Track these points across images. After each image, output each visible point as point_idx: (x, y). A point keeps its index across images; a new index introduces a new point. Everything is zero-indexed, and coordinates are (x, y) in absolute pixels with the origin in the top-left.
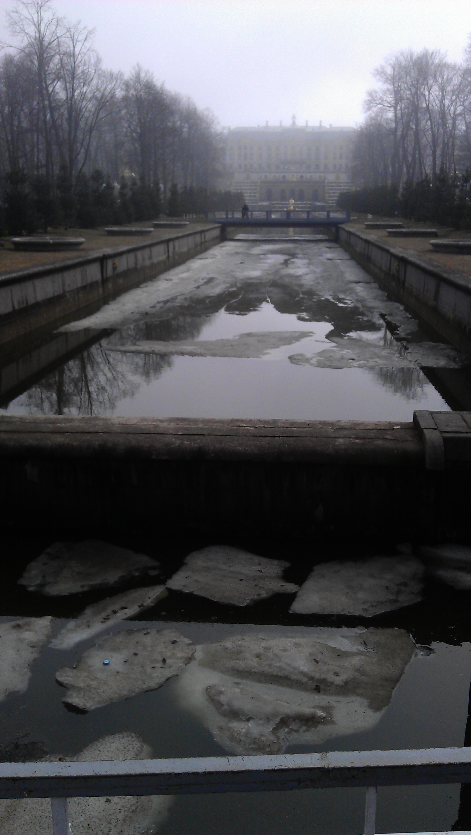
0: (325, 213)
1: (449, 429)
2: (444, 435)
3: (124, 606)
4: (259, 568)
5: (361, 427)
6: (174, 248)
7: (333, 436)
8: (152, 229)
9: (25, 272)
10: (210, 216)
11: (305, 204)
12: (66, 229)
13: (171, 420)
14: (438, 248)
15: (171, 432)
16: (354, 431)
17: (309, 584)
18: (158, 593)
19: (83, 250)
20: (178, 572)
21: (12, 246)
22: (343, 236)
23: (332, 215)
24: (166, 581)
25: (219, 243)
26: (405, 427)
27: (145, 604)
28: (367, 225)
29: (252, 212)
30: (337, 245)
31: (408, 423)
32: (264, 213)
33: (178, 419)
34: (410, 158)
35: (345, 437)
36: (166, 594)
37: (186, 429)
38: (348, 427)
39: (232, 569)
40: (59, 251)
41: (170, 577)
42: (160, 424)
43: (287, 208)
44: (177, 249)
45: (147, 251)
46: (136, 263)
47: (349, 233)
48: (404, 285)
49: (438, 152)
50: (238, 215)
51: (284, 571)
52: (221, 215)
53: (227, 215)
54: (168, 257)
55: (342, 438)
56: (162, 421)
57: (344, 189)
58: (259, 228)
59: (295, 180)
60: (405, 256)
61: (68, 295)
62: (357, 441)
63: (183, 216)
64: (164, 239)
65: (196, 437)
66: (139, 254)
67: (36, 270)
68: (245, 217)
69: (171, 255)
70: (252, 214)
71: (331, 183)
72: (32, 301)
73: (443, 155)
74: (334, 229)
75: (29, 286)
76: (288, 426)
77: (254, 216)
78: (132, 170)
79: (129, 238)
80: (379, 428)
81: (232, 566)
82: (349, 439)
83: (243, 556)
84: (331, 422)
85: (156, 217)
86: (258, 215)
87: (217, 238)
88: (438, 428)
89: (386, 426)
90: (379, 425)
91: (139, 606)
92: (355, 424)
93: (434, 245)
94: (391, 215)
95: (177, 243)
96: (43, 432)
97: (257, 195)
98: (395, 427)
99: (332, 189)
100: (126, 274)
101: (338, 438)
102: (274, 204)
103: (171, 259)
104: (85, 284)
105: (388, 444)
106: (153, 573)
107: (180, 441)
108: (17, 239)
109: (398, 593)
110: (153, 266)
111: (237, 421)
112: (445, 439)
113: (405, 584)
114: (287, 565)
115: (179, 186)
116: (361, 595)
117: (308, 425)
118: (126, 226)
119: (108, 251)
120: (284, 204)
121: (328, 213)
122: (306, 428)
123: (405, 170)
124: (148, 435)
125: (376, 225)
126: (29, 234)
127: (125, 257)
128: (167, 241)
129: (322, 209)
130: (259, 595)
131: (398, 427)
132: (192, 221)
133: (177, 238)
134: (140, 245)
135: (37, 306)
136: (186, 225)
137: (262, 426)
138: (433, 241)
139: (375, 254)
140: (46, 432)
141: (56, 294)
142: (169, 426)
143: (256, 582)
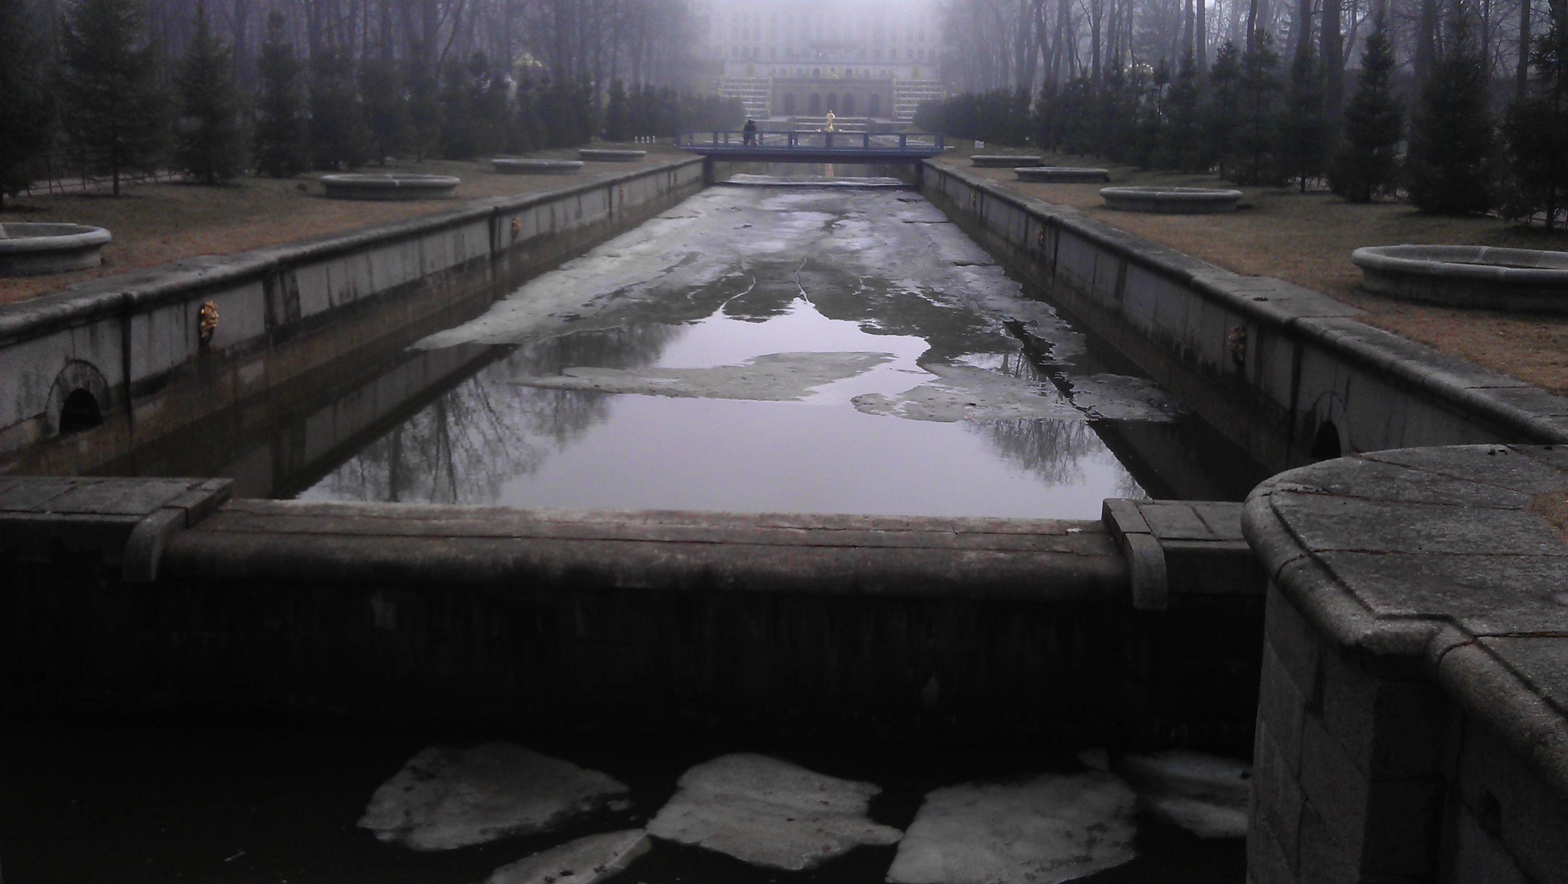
0: (896, 139)
1: (1174, 534)
2: (1166, 544)
3: (568, 869)
4: (822, 796)
5: (1005, 529)
6: (621, 197)
7: (956, 545)
8: (580, 163)
9: (355, 238)
10: (684, 139)
11: (856, 121)
12: (419, 161)
13: (647, 515)
14: (1115, 203)
15: (651, 537)
16: (994, 538)
17: (921, 827)
18: (632, 845)
19: (456, 198)
20: (667, 805)
21: (323, 190)
22: (932, 180)
23: (909, 142)
24: (646, 823)
25: (699, 191)
26: (1088, 529)
27: (608, 866)
28: (976, 160)
29: (761, 133)
30: (920, 197)
31: (1092, 523)
32: (786, 137)
33: (661, 514)
34: (1050, 41)
35: (978, 548)
36: (647, 847)
37: (678, 532)
38: (981, 530)
39: (771, 799)
40: (412, 199)
41: (653, 814)
42: (628, 522)
43: (822, 127)
44: (626, 199)
45: (572, 203)
46: (553, 225)
47: (945, 174)
48: (1054, 269)
49: (1103, 29)
50: (736, 140)
51: (871, 803)
52: (706, 140)
53: (716, 139)
54: (610, 213)
55: (972, 549)
56: (630, 517)
57: (927, 96)
58: (771, 164)
59: (837, 77)
60: (1056, 215)
61: (430, 280)
62: (1002, 555)
63: (634, 140)
64: (603, 180)
65: (699, 546)
66: (559, 207)
67: (373, 233)
68: (749, 143)
69: (615, 210)
70: (761, 138)
71: (903, 83)
72: (364, 291)
73: (1112, 34)
74: (912, 168)
75: (359, 262)
76: (869, 527)
77: (764, 142)
78: (536, 54)
79: (539, 178)
80: (1039, 531)
81: (771, 793)
82: (987, 552)
83: (791, 774)
84: (949, 520)
85: (585, 141)
86: (772, 140)
87: (697, 180)
88: (1151, 530)
89: (1052, 527)
90: (1039, 525)
91: (596, 870)
92: (994, 524)
93: (1109, 197)
94: (1018, 143)
95: (625, 188)
96: (406, 536)
97: (767, 104)
98: (1069, 530)
99: (904, 96)
100: (534, 243)
101: (964, 549)
102: (800, 120)
103: (616, 218)
104: (460, 261)
105: (1061, 562)
106: (618, 806)
107: (669, 554)
108: (331, 177)
109: (1091, 843)
110: (582, 230)
111: (773, 516)
112: (1168, 553)
113: (1101, 828)
114: (874, 790)
115: (626, 87)
116: (1021, 849)
117: (907, 525)
118: (531, 158)
119: (503, 201)
120: (815, 121)
121: (903, 137)
122: (902, 530)
123: (1041, 61)
124: (607, 543)
125: (994, 160)
126: (353, 166)
127: (532, 212)
128: (610, 185)
129: (887, 130)
130: (827, 848)
131: (1075, 530)
132: (652, 150)
133: (628, 179)
134: (560, 191)
135: (373, 300)
136: (642, 155)
137: (820, 526)
138: (1106, 190)
139: (996, 214)
140: (411, 536)
141: (409, 279)
142: (645, 526)
143: (818, 825)
